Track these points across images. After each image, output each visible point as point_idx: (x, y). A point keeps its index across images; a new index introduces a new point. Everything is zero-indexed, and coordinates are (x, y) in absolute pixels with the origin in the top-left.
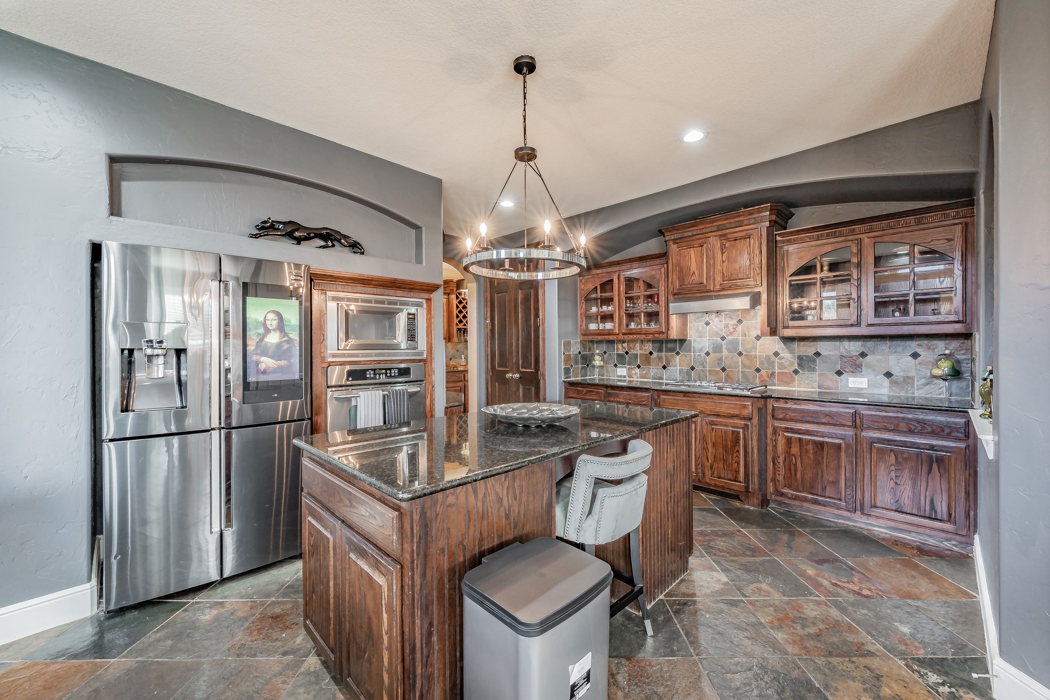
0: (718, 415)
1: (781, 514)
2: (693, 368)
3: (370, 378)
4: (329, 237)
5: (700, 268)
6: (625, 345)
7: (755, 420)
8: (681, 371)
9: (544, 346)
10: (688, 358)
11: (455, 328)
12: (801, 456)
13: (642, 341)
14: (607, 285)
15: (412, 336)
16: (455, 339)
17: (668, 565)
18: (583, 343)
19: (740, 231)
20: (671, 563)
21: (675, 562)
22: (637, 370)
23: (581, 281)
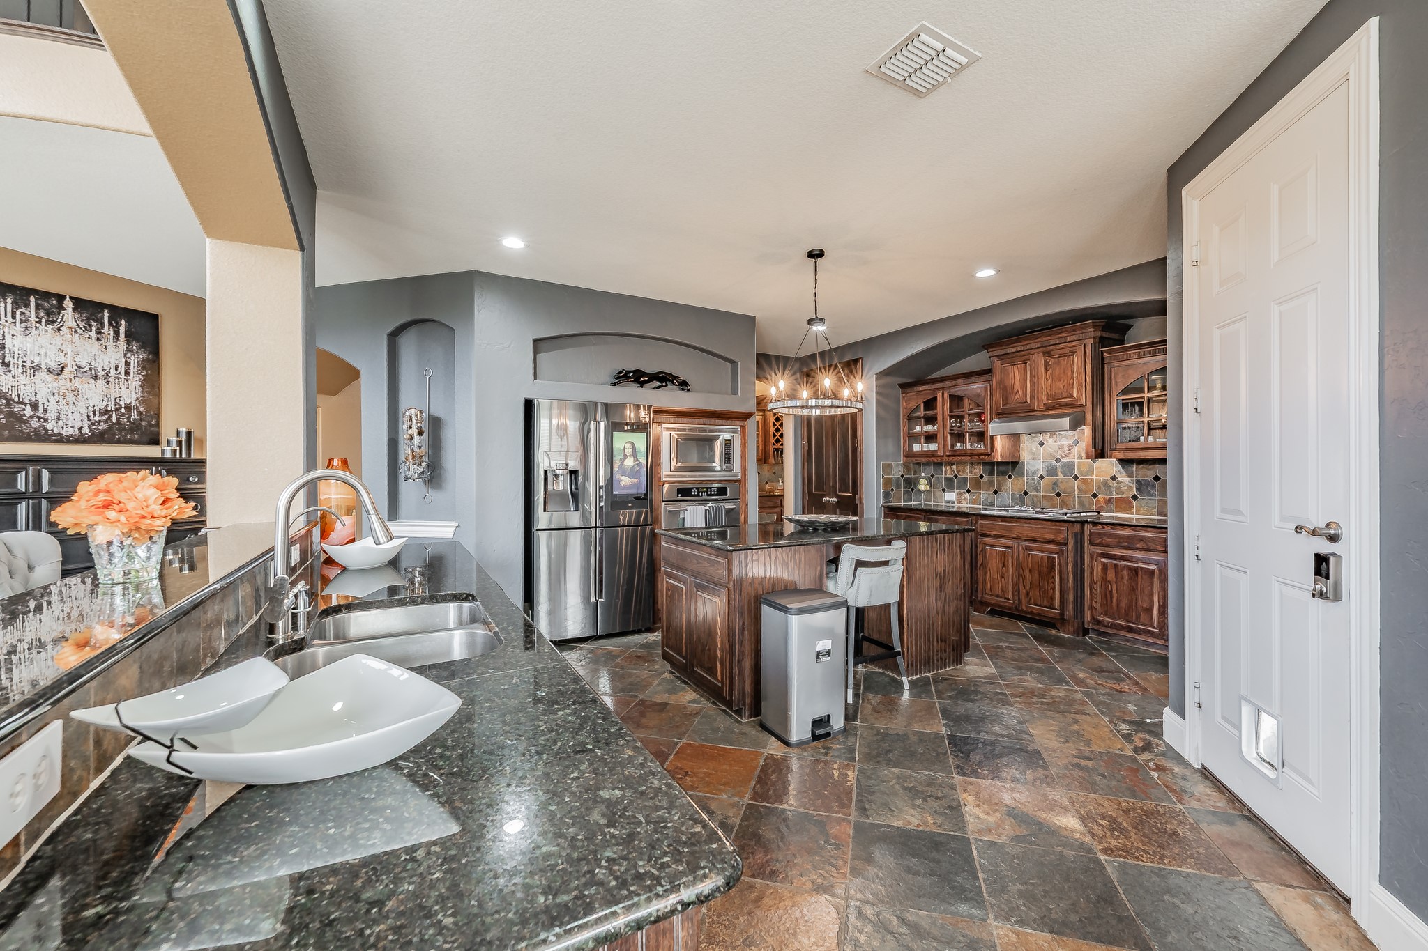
0: (1035, 541)
1: (1096, 642)
2: (1026, 493)
3: (695, 495)
4: (664, 379)
5: (1024, 386)
6: (954, 467)
7: (1071, 545)
8: (1013, 495)
9: (862, 469)
10: (1021, 482)
11: (771, 448)
12: (1116, 582)
13: (972, 464)
14: (930, 404)
15: (728, 459)
16: (772, 460)
17: (937, 651)
18: (906, 466)
19: (1064, 349)
20: (941, 650)
21: (945, 652)
22: (967, 496)
23: (904, 397)
